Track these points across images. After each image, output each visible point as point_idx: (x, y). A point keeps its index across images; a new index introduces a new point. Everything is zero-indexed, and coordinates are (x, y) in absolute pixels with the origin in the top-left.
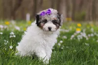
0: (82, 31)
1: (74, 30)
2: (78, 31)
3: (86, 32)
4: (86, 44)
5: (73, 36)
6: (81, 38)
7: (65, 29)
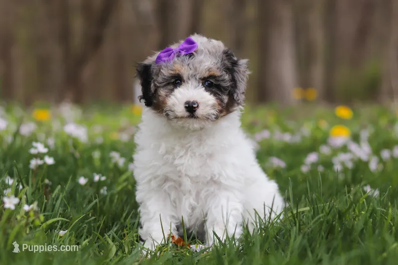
0: (356, 138)
1: (319, 135)
2: (340, 136)
3: (370, 141)
4: (368, 189)
5: (312, 158)
6: (350, 165)
7: (285, 130)
